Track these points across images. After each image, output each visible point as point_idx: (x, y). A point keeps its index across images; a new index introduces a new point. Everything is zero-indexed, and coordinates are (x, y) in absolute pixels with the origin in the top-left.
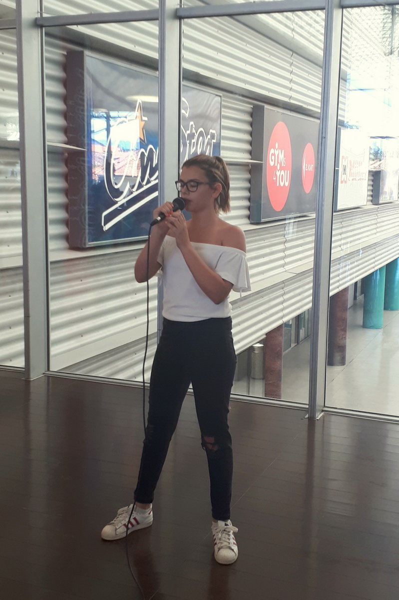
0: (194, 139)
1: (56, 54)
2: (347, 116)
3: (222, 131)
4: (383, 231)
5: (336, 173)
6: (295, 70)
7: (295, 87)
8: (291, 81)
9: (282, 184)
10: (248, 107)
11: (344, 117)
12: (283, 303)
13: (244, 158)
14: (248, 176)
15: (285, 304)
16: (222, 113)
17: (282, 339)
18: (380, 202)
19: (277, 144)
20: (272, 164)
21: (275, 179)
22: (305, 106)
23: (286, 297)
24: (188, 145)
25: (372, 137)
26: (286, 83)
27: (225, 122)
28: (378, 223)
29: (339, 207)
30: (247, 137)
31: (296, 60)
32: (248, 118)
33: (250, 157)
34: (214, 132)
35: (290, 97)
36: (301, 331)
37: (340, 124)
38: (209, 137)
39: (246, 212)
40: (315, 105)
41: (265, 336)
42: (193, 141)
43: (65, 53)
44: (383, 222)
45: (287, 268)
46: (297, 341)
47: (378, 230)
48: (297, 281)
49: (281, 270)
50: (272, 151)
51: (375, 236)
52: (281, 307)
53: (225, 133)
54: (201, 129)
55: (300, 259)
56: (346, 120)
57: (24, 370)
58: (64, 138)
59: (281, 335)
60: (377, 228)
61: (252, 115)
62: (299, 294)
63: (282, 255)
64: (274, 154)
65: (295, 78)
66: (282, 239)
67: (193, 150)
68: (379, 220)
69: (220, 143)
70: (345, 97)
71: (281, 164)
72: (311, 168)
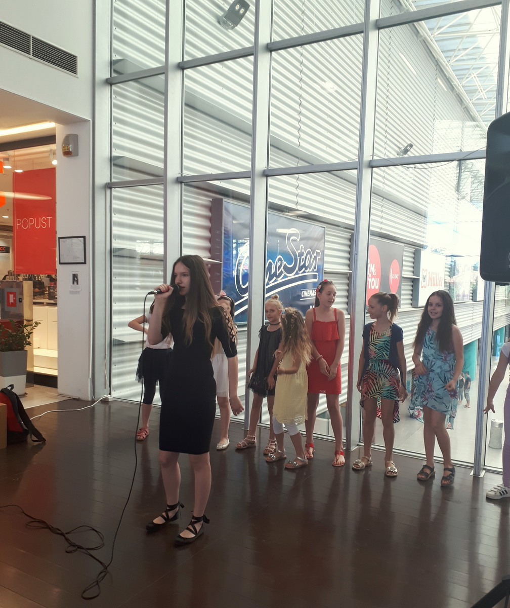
0: (303, 256)
1: (205, 200)
3: (325, 250)
6: (385, 210)
7: (384, 221)
8: (382, 217)
10: (347, 235)
13: (344, 269)
14: (346, 281)
16: (326, 239)
22: (392, 234)
24: (299, 260)
25: (447, 256)
26: (378, 219)
27: (327, 245)
29: (420, 305)
30: (346, 255)
31: (386, 203)
32: (347, 242)
33: (348, 268)
34: (319, 251)
35: (381, 228)
38: (315, 254)
39: (345, 306)
40: (400, 234)
42: (302, 257)
43: (211, 200)
53: (328, 252)
54: (309, 250)
58: (209, 255)
61: (350, 240)
65: (384, 215)
69: (323, 259)
71: (372, 274)
72: (397, 277)
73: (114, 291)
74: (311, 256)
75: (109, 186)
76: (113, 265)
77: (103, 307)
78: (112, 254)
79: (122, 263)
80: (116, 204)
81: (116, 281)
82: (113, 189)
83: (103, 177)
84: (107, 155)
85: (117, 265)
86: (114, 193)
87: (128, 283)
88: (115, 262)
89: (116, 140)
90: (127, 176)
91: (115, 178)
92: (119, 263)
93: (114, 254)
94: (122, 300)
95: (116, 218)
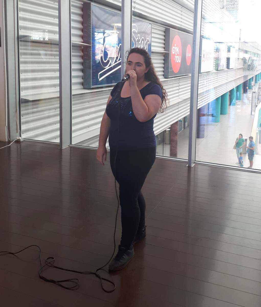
1: (79, 4)
2: (205, 34)
3: (152, 38)
4: (220, 82)
5: (200, 57)
6: (183, 14)
7: (183, 21)
8: (181, 18)
9: (178, 62)
10: (163, 29)
11: (203, 34)
12: (178, 112)
13: (162, 50)
14: (163, 58)
15: (179, 112)
16: (152, 31)
17: (178, 127)
18: (219, 70)
19: (175, 45)
20: (173, 53)
21: (175, 59)
22: (187, 29)
23: (179, 109)
24: (137, 44)
25: (215, 43)
26: (180, 19)
27: (153, 35)
28: (218, 78)
29: (202, 72)
30: (163, 42)
31: (184, 9)
32: (164, 34)
33: (164, 50)
35: (181, 25)
36: (186, 123)
37: (202, 37)
38: (146, 41)
39: (163, 73)
40: (191, 28)
41: (170, 126)
42: (139, 42)
43: (83, 3)
44: (220, 78)
45: (180, 97)
46: (184, 128)
47: (218, 81)
48: (184, 103)
49: (177, 98)
50: (173, 47)
51: (216, 84)
52: (177, 113)
53: (153, 39)
54: (143, 38)
55: (185, 93)
56: (204, 35)
57: (59, 144)
58: (82, 40)
59: (177, 125)
60: (218, 80)
61: (165, 32)
62: (185, 108)
63: (177, 91)
64: (174, 49)
65: (183, 17)
66: (178, 85)
67: (139, 46)
68: (218, 77)
69: (151, 44)
70: (204, 26)
71: (177, 53)
72: (190, 55)
73: (21, 65)
74: (144, 42)
76: (20, 47)
77: (14, 76)
78: (19, 40)
79: (26, 46)
81: (22, 58)
85: (23, 48)
87: (30, 60)
88: (21, 45)
92: (24, 46)
93: (21, 40)
94: (26, 71)
95: (21, 14)
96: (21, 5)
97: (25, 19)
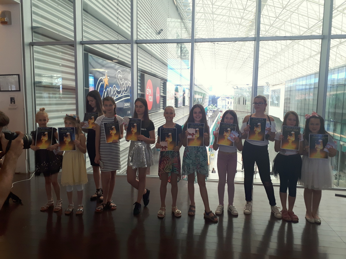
6: (152, 62)
7: (152, 67)
9: (151, 101)
10: (139, 74)
18: (178, 107)
19: (149, 87)
20: (147, 94)
21: (148, 99)
22: (156, 74)
26: (150, 66)
30: (139, 85)
32: (139, 78)
33: (140, 91)
34: (130, 82)
35: (151, 71)
37: (166, 80)
38: (128, 84)
42: (124, 86)
50: (147, 89)
54: (126, 82)
64: (148, 91)
67: (124, 89)
71: (150, 94)
72: (159, 95)
74: (127, 85)
75: (32, 44)
76: (36, 92)
78: (35, 85)
80: (36, 56)
81: (38, 101)
82: (34, 46)
83: (28, 39)
84: (30, 25)
85: (38, 92)
86: (34, 49)
87: (44, 102)
88: (37, 90)
89: (35, 17)
90: (41, 39)
91: (35, 40)
92: (39, 90)
93: (36, 85)
95: (36, 63)
96: (36, 55)
97: (39, 68)
